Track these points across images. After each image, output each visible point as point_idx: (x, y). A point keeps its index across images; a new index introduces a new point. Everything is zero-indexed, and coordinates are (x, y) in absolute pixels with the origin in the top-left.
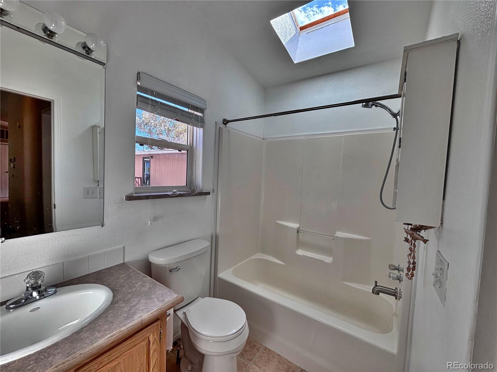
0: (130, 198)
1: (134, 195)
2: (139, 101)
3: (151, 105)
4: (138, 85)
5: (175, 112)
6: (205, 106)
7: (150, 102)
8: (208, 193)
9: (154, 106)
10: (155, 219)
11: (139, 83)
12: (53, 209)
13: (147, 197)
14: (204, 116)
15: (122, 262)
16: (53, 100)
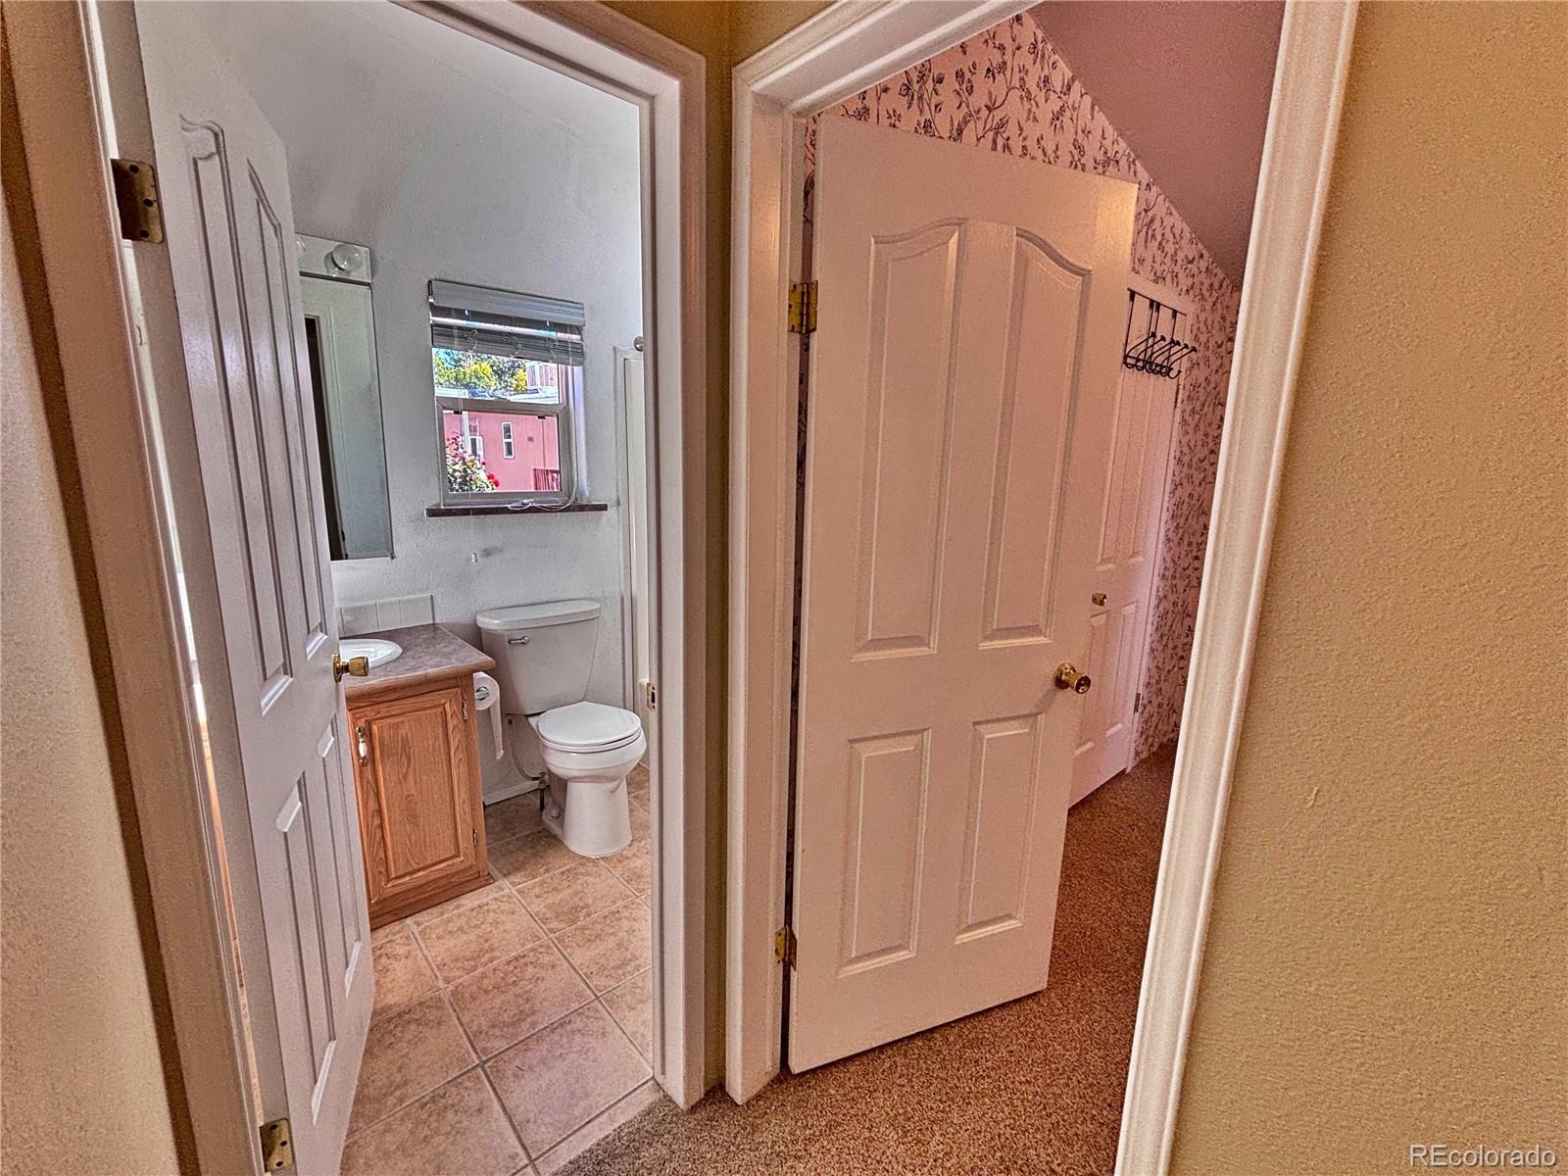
0: (434, 513)
1: (443, 507)
2: (437, 334)
3: (459, 337)
4: (431, 304)
5: (511, 344)
6: (582, 319)
7: (455, 331)
8: (604, 508)
9: (466, 339)
10: (487, 553)
11: (431, 300)
12: (341, 540)
13: (466, 512)
14: (582, 340)
15: (431, 622)
16: (318, 317)
